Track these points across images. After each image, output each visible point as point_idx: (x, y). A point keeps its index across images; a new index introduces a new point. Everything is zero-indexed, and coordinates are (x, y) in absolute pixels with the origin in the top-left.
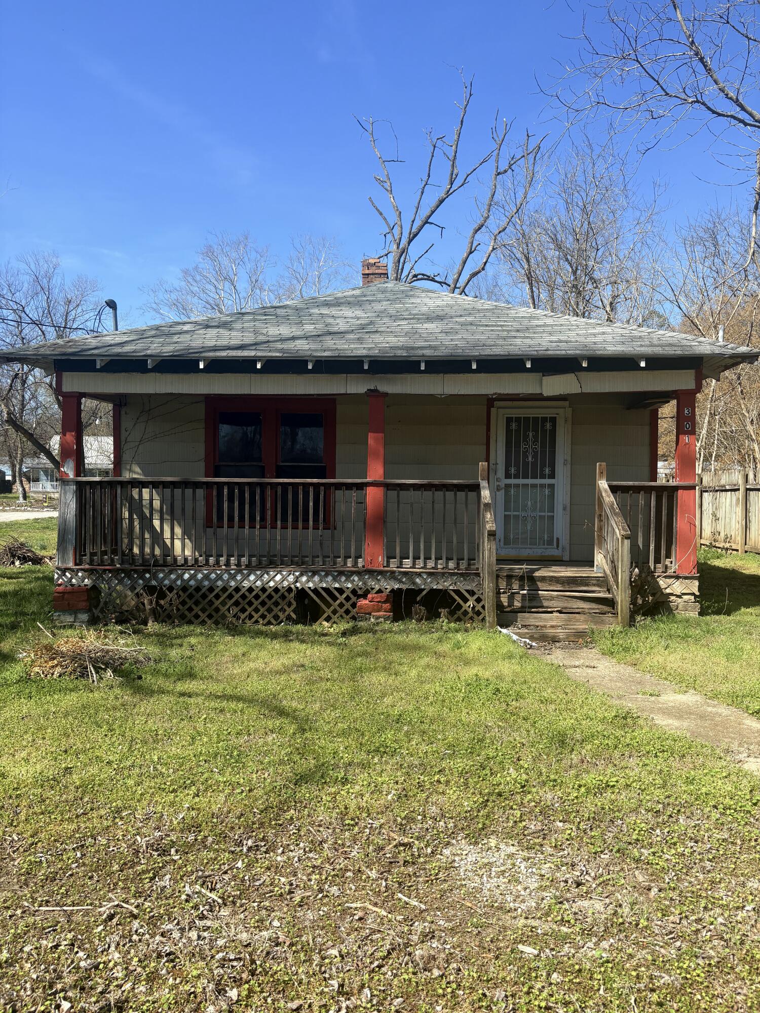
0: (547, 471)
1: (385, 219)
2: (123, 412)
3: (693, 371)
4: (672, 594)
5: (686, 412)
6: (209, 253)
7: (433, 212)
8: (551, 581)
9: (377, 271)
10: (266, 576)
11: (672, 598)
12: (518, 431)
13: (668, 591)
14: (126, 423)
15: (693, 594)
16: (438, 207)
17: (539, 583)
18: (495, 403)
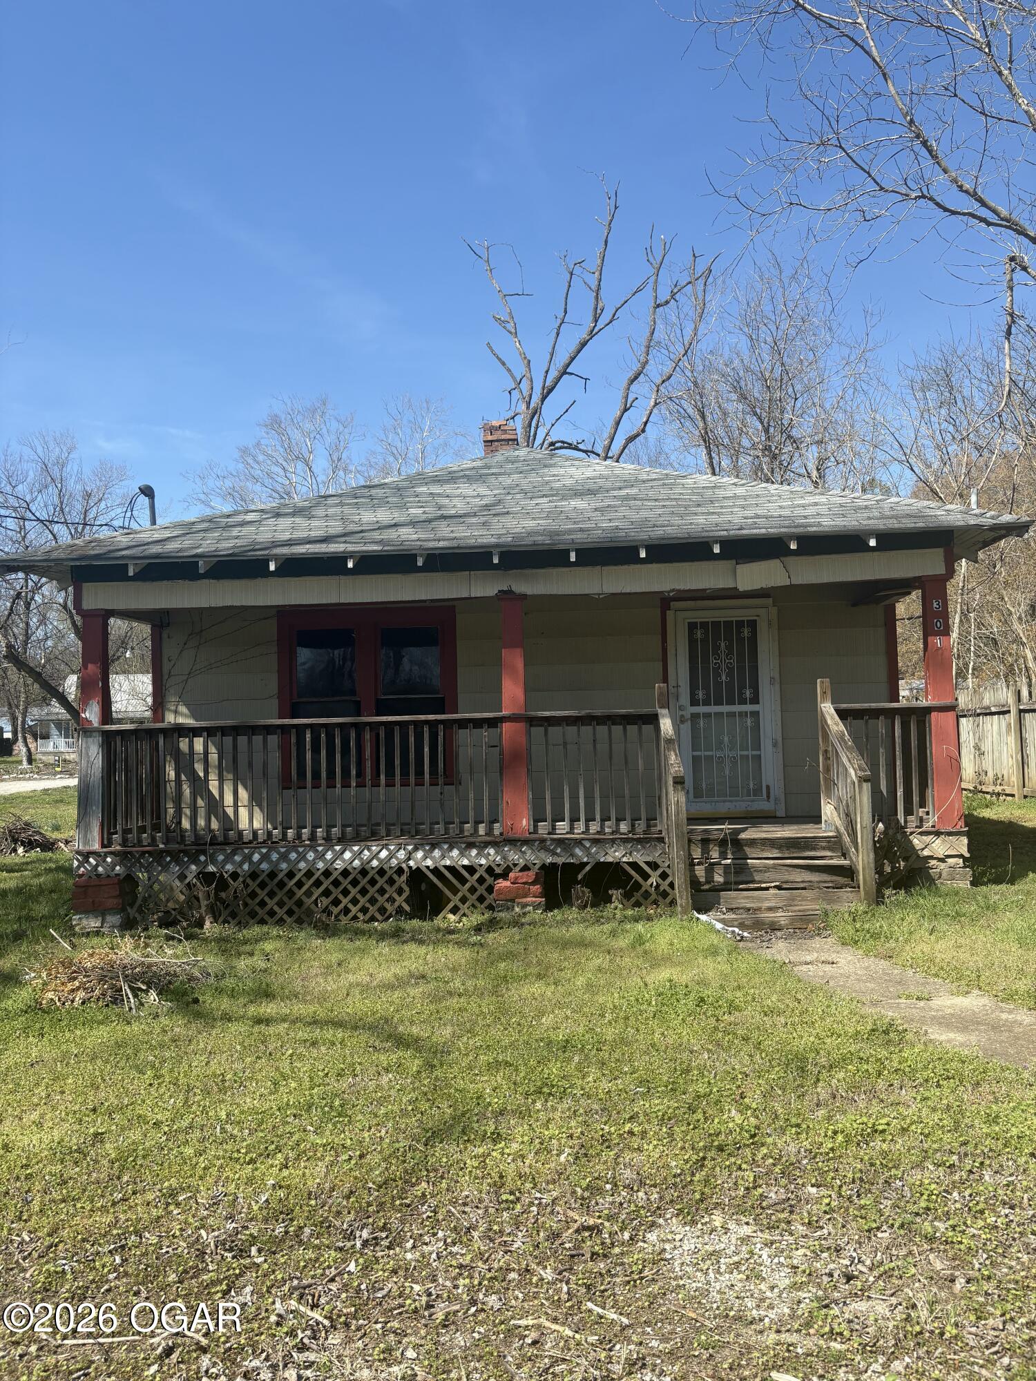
0: (748, 693)
1: (509, 370)
2: (165, 635)
3: (940, 551)
4: (931, 857)
5: (935, 605)
6: (275, 424)
7: (573, 359)
8: (763, 845)
9: (503, 437)
10: (366, 852)
11: (933, 862)
12: (705, 641)
13: (926, 853)
14: (170, 649)
15: (961, 856)
16: (579, 352)
17: (747, 849)
18: (672, 604)
